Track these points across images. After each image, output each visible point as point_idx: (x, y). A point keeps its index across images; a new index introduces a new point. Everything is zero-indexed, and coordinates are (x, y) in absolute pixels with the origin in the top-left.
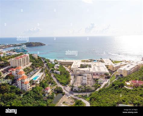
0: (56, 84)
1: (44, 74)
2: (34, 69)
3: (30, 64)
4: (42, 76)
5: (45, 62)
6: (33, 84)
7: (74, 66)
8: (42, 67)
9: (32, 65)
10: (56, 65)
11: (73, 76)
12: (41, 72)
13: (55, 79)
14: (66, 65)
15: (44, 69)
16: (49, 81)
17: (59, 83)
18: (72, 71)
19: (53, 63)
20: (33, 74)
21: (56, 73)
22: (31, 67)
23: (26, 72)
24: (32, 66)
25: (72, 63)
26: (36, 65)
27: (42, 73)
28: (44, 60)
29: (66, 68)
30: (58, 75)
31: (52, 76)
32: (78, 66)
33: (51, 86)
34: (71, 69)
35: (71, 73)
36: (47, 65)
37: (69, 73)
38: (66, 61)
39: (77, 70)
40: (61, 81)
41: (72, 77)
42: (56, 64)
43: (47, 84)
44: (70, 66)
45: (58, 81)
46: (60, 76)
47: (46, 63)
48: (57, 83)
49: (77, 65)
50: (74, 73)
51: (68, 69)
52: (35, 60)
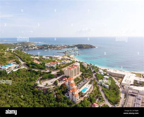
0: (104, 101)
1: (93, 86)
2: (83, 79)
3: (80, 73)
4: (91, 88)
5: (94, 72)
6: (82, 96)
7: (125, 81)
8: (91, 77)
9: (82, 74)
10: (105, 77)
11: (124, 95)
12: (90, 83)
13: (103, 94)
14: (116, 78)
15: (93, 80)
16: (97, 95)
17: (107, 100)
18: (123, 87)
19: (102, 74)
20: (82, 85)
21: (105, 87)
22: (80, 76)
23: (76, 82)
24: (82, 76)
25: (124, 76)
26: (86, 75)
27: (91, 85)
28: (93, 69)
29: (116, 81)
30: (106, 90)
31: (100, 89)
32: (131, 82)
33: (98, 101)
34: (122, 84)
35: (121, 90)
36: (96, 76)
37: (119, 88)
38: (117, 73)
39: (129, 88)
40: (110, 97)
41: (122, 96)
42: (105, 75)
43: (94, 98)
44: (120, 79)
45: (106, 97)
46: (108, 91)
47: (95, 74)
48: (105, 99)
49: (129, 79)
50: (125, 91)
51: (118, 83)
52: (85, 69)
